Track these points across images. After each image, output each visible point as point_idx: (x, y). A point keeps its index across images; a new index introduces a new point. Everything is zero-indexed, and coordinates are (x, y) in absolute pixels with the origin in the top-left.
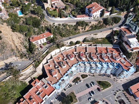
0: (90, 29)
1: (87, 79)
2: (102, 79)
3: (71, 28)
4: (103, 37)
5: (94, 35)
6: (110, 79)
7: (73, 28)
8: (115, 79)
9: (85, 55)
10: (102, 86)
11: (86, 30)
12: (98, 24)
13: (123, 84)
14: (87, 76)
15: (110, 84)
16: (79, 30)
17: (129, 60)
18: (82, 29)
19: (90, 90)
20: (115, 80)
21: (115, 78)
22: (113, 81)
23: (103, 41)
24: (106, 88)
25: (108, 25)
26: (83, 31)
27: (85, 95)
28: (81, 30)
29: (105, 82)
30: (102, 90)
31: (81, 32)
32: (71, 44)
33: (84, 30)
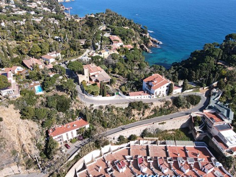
0: (151, 114)
3: (121, 113)
4: (176, 128)
5: (159, 124)
7: (124, 113)
9: (147, 162)
11: (146, 116)
12: (164, 106)
16: (134, 116)
17: (229, 171)
18: (139, 114)
23: (176, 135)
25: (181, 108)
26: (141, 118)
28: (136, 116)
31: (136, 120)
32: (121, 140)
33: (141, 115)
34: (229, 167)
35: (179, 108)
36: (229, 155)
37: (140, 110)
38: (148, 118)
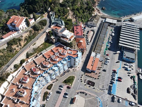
0: (25, 42)
1: (54, 88)
2: (65, 77)
3: (5, 52)
4: (43, 43)
5: (33, 45)
6: (71, 73)
7: (8, 51)
8: (73, 70)
10: (69, 83)
11: (23, 45)
12: (30, 34)
13: (81, 69)
14: (52, 85)
15: (73, 76)
16: (15, 49)
18: (18, 46)
19: (62, 94)
20: (74, 70)
21: (74, 69)
22: (74, 72)
23: (45, 46)
24: (73, 82)
26: (20, 48)
27: (61, 102)
28: (17, 48)
29: (69, 77)
30: (71, 85)
31: (18, 51)
33: (20, 46)
34: (72, 47)
35: (38, 31)
36: (70, 42)
37: (17, 44)
38: (24, 46)
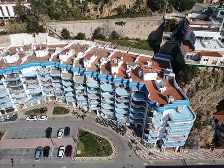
0: (113, 14)
1: (60, 118)
3: (76, 7)
6: (119, 138)
7: (80, 7)
8: (133, 141)
10: (82, 146)
11: (105, 15)
12: (135, 7)
13: (152, 163)
15: (111, 149)
16: (89, 11)
18: (95, 9)
19: (45, 142)
20: (134, 145)
21: (137, 141)
22: (127, 146)
24: (91, 155)
25: (156, 12)
26: (98, 16)
28: (92, 11)
29: (101, 139)
30: (77, 156)
33: (99, 12)
35: (154, 12)
37: (97, 4)
